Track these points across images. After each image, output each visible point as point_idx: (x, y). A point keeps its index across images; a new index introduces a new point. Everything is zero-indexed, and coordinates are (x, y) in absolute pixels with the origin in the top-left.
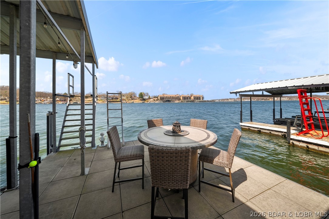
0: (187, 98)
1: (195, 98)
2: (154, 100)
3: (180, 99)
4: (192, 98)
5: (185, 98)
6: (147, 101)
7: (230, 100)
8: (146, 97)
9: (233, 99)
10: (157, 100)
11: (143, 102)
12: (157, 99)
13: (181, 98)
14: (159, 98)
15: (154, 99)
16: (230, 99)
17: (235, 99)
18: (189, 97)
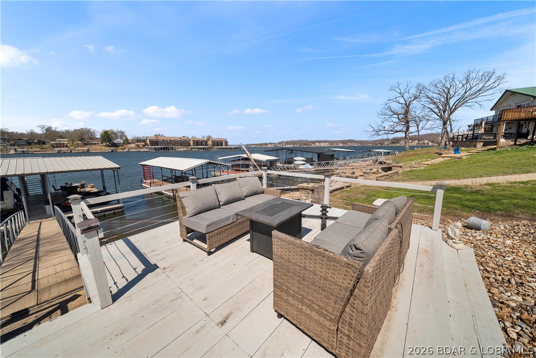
0: (202, 142)
1: (214, 143)
2: (138, 145)
3: (189, 145)
4: (210, 142)
5: (197, 143)
6: (123, 147)
7: (269, 146)
8: (119, 141)
9: (274, 143)
10: (144, 146)
11: (112, 151)
12: (144, 143)
13: (192, 143)
14: (148, 142)
15: (137, 143)
16: (270, 144)
17: (275, 143)
18: (204, 141)
